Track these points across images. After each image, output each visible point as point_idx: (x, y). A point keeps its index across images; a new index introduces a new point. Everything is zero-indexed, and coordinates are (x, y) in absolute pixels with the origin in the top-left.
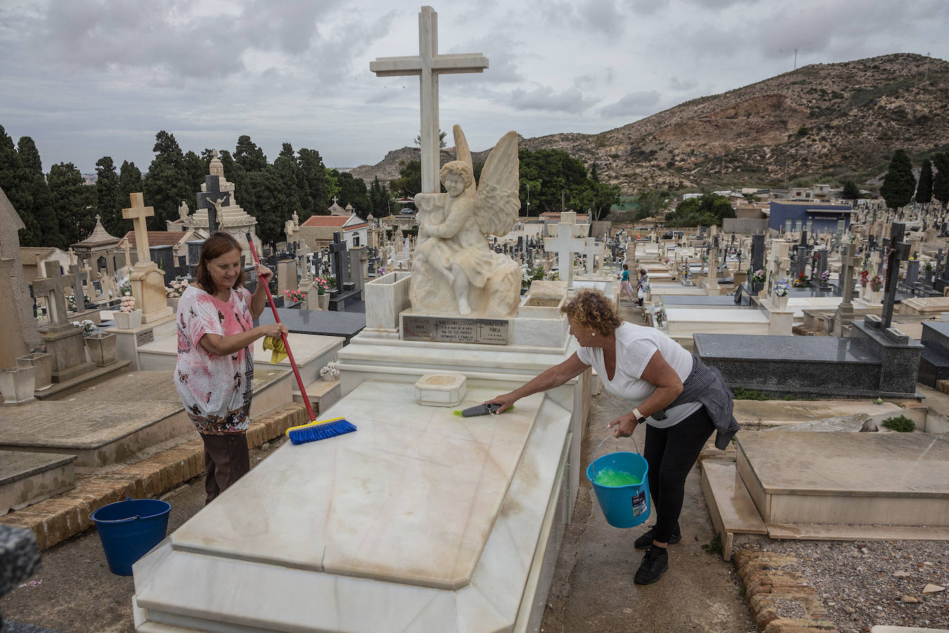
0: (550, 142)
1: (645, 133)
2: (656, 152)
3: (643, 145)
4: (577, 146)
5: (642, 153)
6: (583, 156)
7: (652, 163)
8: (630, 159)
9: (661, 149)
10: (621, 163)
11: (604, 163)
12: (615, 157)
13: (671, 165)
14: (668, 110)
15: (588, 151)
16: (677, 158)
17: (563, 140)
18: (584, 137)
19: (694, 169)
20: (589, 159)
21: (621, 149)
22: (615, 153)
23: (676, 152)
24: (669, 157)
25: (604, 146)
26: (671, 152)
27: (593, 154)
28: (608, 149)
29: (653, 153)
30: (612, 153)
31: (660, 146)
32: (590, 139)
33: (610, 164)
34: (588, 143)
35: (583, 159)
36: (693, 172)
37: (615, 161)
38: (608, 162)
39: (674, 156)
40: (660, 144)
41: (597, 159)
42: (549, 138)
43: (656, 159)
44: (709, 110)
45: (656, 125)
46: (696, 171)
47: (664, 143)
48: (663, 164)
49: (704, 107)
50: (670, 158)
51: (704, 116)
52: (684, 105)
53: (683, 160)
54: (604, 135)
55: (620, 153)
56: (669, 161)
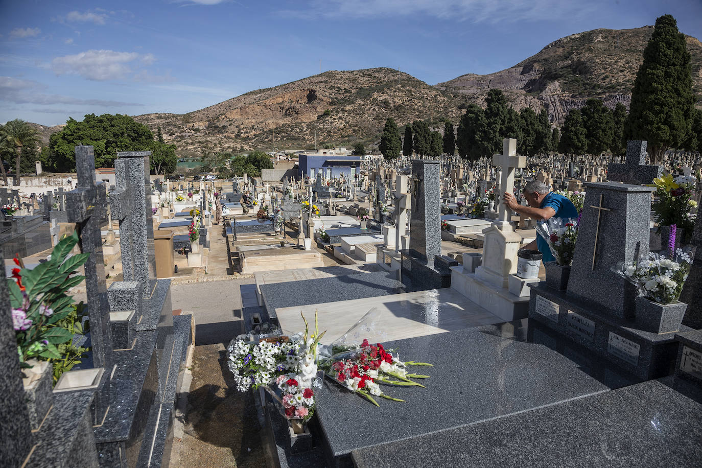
0: (147, 119)
1: (219, 114)
3: (217, 122)
5: (216, 127)
8: (207, 132)
9: (230, 125)
13: (238, 136)
14: (235, 98)
15: (175, 126)
16: (242, 131)
17: (158, 118)
18: (174, 116)
19: (254, 139)
20: (176, 132)
21: (202, 125)
23: (242, 127)
27: (179, 128)
28: (191, 125)
29: (224, 127)
31: (230, 122)
32: (179, 118)
33: (193, 135)
34: (177, 120)
37: (196, 133)
38: (191, 134)
39: (240, 130)
41: (182, 132)
42: (146, 117)
43: (227, 132)
44: (264, 98)
45: (227, 108)
46: (255, 140)
47: (232, 120)
48: (233, 136)
49: (261, 96)
50: (237, 131)
51: (261, 102)
52: (246, 94)
54: (189, 114)
55: (201, 128)
56: (236, 133)
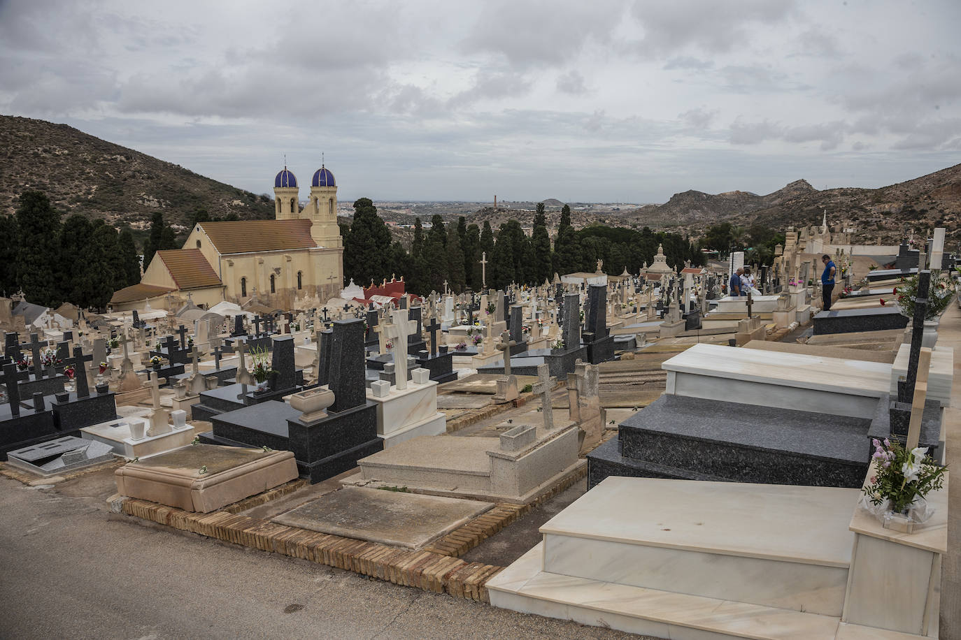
2: (927, 211)
4: (855, 200)
6: (856, 213)
7: (921, 221)
10: (889, 220)
11: (874, 220)
12: (888, 214)
22: (888, 210)
24: (939, 216)
25: (879, 202)
26: (941, 211)
30: (885, 210)
35: (856, 216)
36: (953, 232)
40: (932, 203)
53: (951, 219)
